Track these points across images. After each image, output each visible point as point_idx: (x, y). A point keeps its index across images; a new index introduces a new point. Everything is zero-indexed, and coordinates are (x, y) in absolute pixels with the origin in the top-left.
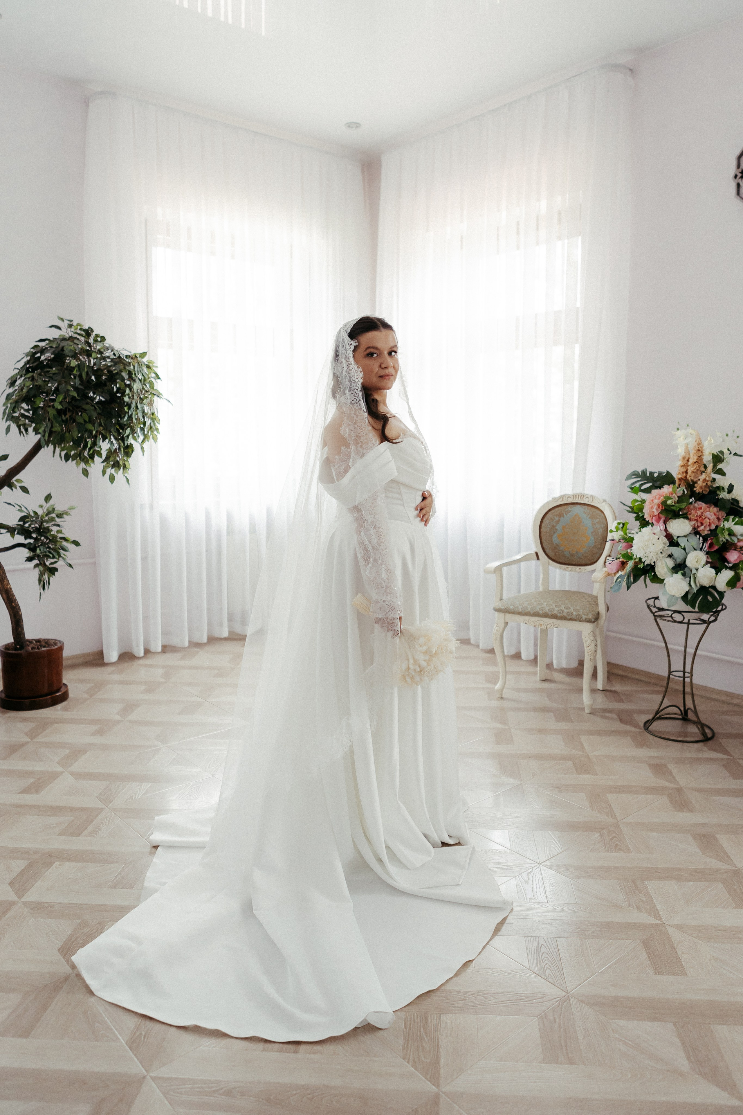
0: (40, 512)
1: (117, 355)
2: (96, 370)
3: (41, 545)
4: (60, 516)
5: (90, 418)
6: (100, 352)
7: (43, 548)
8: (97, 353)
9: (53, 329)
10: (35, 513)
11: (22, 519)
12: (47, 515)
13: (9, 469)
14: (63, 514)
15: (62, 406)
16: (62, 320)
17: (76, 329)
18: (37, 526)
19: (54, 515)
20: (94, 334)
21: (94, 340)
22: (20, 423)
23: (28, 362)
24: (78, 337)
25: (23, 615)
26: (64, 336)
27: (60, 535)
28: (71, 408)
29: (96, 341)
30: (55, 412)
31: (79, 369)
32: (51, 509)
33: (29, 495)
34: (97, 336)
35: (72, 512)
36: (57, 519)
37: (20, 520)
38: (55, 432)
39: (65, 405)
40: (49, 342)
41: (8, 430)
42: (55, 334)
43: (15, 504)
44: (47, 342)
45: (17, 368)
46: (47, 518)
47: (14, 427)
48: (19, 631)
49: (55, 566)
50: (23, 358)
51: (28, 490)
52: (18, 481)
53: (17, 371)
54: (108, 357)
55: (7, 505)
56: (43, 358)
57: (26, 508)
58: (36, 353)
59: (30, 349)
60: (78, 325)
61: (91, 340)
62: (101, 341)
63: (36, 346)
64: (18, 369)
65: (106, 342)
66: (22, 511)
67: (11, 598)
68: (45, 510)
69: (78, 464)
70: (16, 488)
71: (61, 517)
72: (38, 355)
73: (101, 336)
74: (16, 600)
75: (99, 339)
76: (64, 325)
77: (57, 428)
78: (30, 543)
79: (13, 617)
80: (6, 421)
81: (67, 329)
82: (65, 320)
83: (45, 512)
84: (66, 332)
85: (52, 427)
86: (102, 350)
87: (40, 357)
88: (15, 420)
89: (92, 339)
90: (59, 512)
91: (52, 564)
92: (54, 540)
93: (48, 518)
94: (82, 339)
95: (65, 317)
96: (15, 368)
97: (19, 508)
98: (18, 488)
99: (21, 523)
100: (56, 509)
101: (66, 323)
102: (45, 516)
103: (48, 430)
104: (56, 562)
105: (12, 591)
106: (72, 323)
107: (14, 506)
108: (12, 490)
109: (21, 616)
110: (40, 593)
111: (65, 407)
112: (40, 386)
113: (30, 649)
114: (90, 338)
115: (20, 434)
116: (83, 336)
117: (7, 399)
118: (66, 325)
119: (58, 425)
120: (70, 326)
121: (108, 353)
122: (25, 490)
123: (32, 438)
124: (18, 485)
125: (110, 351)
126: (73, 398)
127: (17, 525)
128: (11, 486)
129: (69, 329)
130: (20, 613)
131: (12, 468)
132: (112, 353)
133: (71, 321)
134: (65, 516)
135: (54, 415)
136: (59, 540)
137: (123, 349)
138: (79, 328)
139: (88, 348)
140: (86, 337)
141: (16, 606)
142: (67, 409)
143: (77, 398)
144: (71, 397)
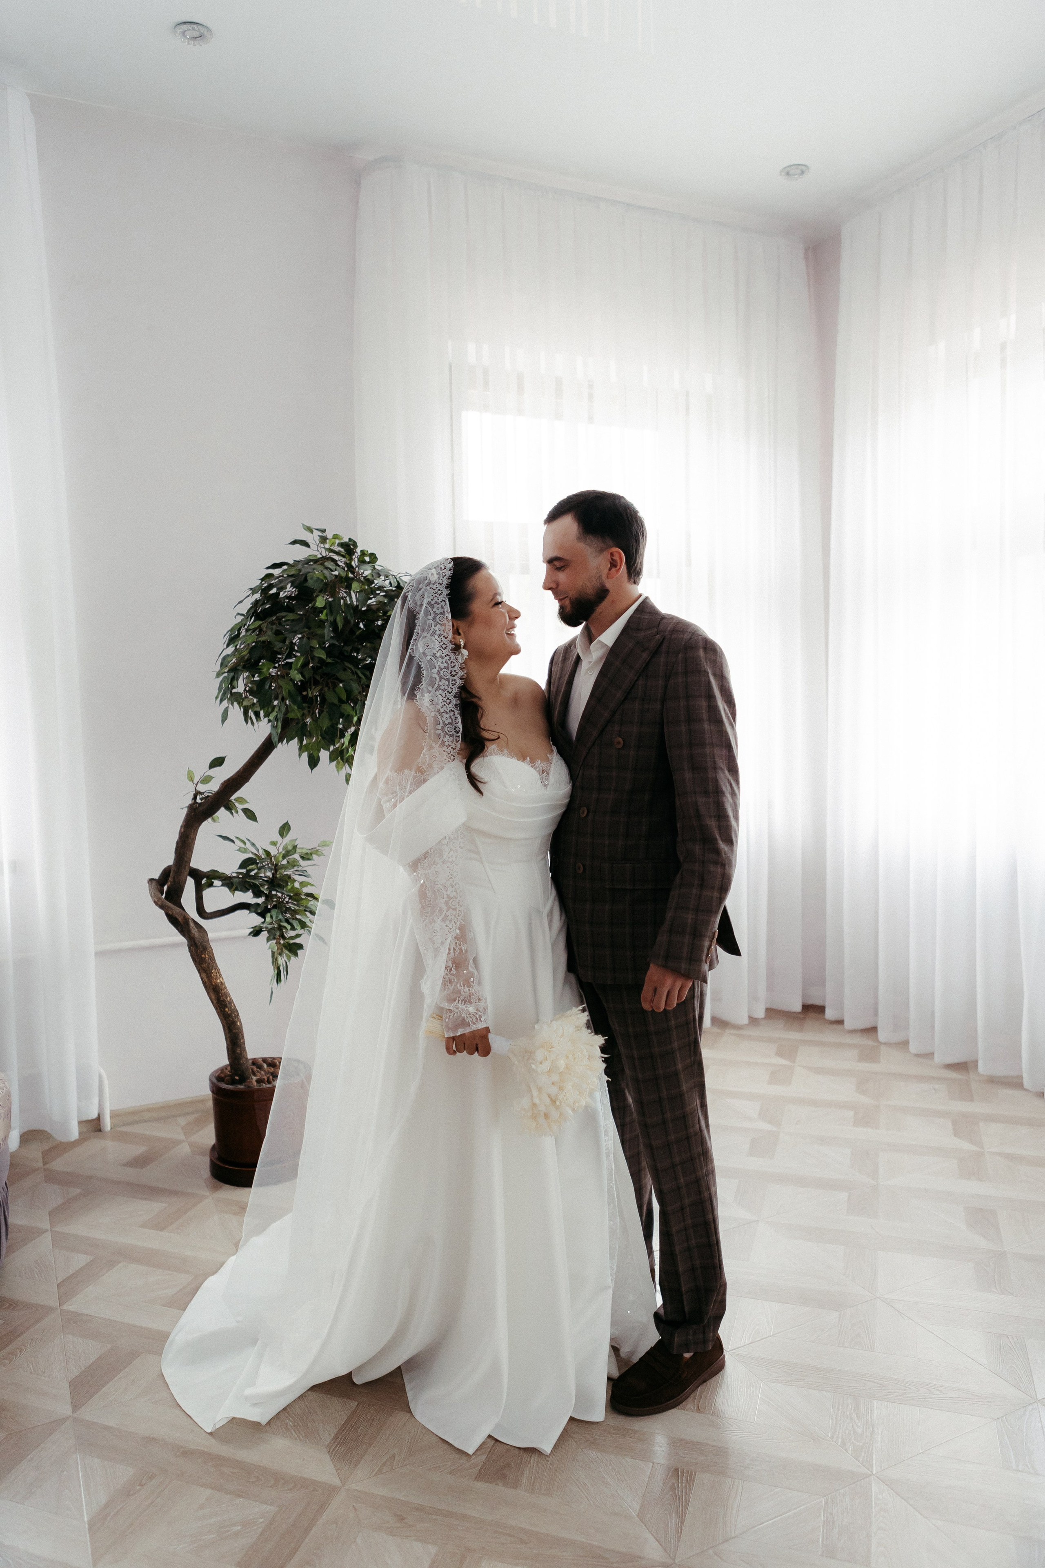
0: (273, 851)
1: (395, 584)
2: (364, 610)
3: (275, 907)
4: (306, 857)
5: (349, 692)
6: (369, 582)
7: (277, 913)
8: (363, 584)
9: (298, 546)
10: (268, 853)
11: (245, 864)
12: (284, 857)
13: (225, 782)
14: (311, 854)
15: (303, 676)
16: (310, 530)
17: (333, 544)
18: (269, 874)
19: (297, 856)
20: (358, 550)
21: (358, 561)
22: (245, 703)
23: (256, 603)
24: (336, 557)
25: (243, 1026)
26: (316, 556)
27: (306, 890)
28: (318, 678)
29: (362, 562)
30: (291, 687)
31: (331, 612)
32: (290, 848)
33: (256, 823)
34: (363, 553)
35: (324, 850)
36: (302, 863)
37: (241, 867)
38: (292, 719)
39: (308, 675)
40: (288, 567)
41: (225, 717)
42: (301, 553)
43: (237, 838)
44: (285, 567)
45: (240, 613)
46: (284, 862)
47: (236, 711)
48: (238, 1053)
49: (297, 941)
50: (249, 596)
51: (255, 815)
52: (241, 800)
53: (240, 618)
54: (381, 588)
55: (221, 839)
56: (282, 595)
57: (253, 845)
58: (271, 587)
59: (260, 581)
60: (336, 537)
61: (354, 563)
62: (369, 563)
63: (269, 576)
64: (242, 615)
65: (377, 563)
66: (244, 851)
67: (224, 1001)
68: (281, 850)
69: (338, 768)
70: (237, 812)
71: (309, 859)
72: (274, 591)
73: (371, 553)
74: (231, 1001)
75: (367, 559)
76: (313, 538)
77: (295, 713)
78: (258, 905)
79: (227, 1031)
80: (221, 701)
81: (318, 545)
82: (315, 531)
83: (281, 852)
84: (318, 551)
85: (287, 712)
86: (370, 577)
87: (277, 594)
88: (237, 698)
89: (356, 560)
90: (305, 851)
91: (292, 938)
92: (296, 896)
93: (288, 862)
94: (341, 561)
95: (313, 526)
96: (238, 614)
97: (242, 845)
98: (241, 812)
99: (244, 871)
100: (298, 847)
101: (317, 534)
102: (281, 859)
103: (281, 716)
104: (298, 936)
105: (226, 988)
106: (324, 534)
107: (233, 841)
108: (232, 814)
109: (240, 1029)
110: (272, 988)
111: (307, 676)
112: (269, 643)
113: (255, 1083)
114: (354, 557)
115: (247, 722)
116: (344, 557)
117: (222, 664)
118: (317, 539)
119: (296, 707)
120: (323, 540)
121: (378, 582)
122: (250, 815)
123: (263, 729)
124: (240, 807)
125: (382, 578)
126: (321, 660)
127: (237, 873)
128: (229, 808)
129: (322, 546)
130: (238, 1023)
131: (229, 779)
132: (388, 581)
133: (324, 531)
134: (314, 856)
135: (289, 692)
136: (303, 897)
137: (406, 573)
138: (337, 541)
139: (351, 575)
140: (347, 556)
141: (231, 1014)
142: (312, 680)
143: (329, 660)
144: (316, 660)
